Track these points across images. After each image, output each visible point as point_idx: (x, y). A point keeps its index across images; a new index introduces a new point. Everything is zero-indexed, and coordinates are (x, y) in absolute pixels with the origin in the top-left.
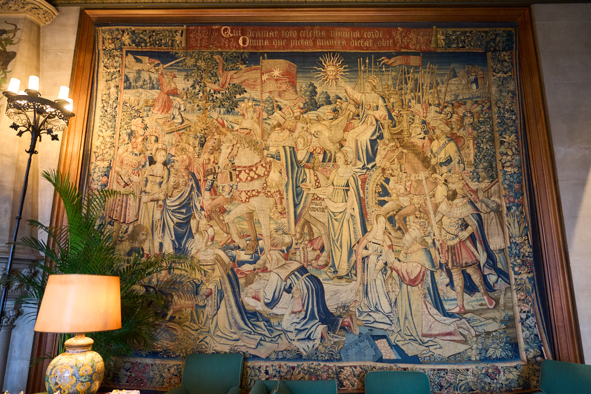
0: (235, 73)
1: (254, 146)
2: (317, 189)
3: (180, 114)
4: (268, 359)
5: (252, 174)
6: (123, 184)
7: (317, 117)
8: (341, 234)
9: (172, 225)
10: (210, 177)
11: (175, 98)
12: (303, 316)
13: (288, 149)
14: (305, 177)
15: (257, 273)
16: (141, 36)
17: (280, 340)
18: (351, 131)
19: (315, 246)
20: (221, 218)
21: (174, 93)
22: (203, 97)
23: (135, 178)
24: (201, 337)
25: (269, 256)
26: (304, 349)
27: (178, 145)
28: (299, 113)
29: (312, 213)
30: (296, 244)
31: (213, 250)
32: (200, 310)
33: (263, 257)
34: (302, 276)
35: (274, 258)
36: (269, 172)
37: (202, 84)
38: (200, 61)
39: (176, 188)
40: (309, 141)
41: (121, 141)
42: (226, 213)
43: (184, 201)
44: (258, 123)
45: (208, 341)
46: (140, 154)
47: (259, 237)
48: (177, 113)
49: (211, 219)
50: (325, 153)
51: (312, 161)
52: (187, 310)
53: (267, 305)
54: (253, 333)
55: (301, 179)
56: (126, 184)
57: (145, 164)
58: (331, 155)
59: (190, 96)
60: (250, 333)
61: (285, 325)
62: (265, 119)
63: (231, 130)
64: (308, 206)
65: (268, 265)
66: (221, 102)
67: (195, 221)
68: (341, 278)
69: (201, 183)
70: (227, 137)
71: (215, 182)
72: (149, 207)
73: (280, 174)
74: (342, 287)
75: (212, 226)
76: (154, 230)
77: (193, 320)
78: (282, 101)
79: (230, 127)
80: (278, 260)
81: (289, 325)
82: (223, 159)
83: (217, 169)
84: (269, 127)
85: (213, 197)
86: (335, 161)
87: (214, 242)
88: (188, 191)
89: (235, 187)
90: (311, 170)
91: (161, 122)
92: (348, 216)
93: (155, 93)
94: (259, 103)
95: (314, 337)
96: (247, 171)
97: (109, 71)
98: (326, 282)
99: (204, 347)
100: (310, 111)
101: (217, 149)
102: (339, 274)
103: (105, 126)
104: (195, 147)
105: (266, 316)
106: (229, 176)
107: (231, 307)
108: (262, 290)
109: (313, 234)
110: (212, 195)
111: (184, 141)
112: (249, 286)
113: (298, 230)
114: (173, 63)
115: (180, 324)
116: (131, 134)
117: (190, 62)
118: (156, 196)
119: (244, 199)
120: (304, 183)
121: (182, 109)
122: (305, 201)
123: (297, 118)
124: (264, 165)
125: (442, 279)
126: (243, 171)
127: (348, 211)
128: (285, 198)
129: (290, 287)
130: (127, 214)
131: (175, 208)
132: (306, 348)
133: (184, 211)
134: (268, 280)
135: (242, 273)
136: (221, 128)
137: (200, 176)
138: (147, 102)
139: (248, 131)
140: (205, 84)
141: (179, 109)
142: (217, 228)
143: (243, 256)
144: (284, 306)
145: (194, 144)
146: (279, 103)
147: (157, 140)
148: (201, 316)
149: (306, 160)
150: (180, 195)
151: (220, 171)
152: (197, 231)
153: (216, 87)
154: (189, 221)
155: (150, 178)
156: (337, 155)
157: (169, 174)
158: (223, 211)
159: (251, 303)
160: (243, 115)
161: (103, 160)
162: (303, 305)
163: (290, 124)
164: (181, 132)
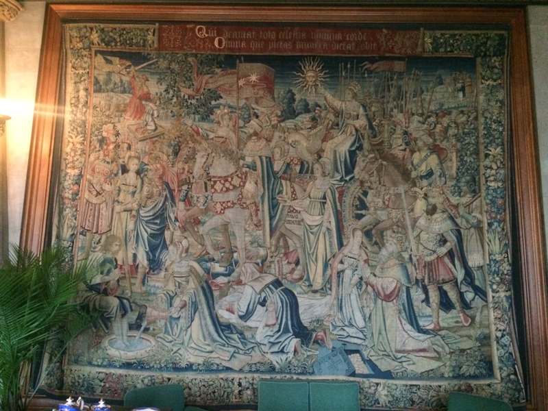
0: (211, 78)
1: (229, 155)
2: (293, 202)
3: (153, 120)
4: (241, 371)
5: (227, 185)
6: (95, 193)
7: (295, 126)
8: (316, 248)
9: (145, 236)
10: (185, 187)
11: (147, 103)
12: (277, 329)
13: (264, 159)
14: (281, 189)
15: (231, 286)
16: (111, 34)
17: (253, 352)
18: (330, 142)
19: (291, 260)
20: (196, 229)
21: (147, 97)
22: (177, 103)
23: (107, 187)
24: (175, 349)
25: (243, 269)
26: (277, 362)
27: (151, 154)
28: (276, 122)
29: (288, 226)
30: (272, 257)
31: (187, 262)
32: (174, 322)
33: (237, 270)
34: (276, 289)
35: (249, 270)
36: (245, 183)
37: (176, 89)
38: (173, 64)
39: (150, 198)
40: (286, 151)
41: (92, 147)
42: (201, 225)
43: (158, 212)
44: (234, 132)
45: (181, 353)
46: (112, 162)
47: (234, 249)
48: (150, 120)
49: (185, 230)
50: (302, 164)
51: (289, 172)
52: (162, 321)
53: (241, 317)
54: (227, 345)
55: (277, 191)
56: (98, 194)
57: (118, 173)
58: (309, 166)
59: (164, 102)
60: (224, 346)
61: (259, 337)
62: (242, 128)
63: (206, 138)
64: (284, 219)
65: (242, 278)
66: (196, 108)
67: (169, 232)
68: (315, 292)
69: (175, 193)
70: (202, 145)
71: (190, 193)
72: (122, 217)
73: (255, 185)
74: (317, 301)
75: (186, 238)
76: (128, 240)
77: (166, 332)
78: (259, 108)
79: (205, 135)
80: (253, 273)
81: (263, 338)
82: (197, 169)
83: (191, 179)
84: (245, 136)
85: (188, 208)
86: (312, 172)
87: (189, 254)
88: (162, 201)
89: (209, 198)
90: (288, 182)
91: (133, 128)
92: (324, 229)
93: (127, 97)
94: (234, 111)
95: (288, 350)
96: (222, 182)
97: (77, 72)
98: (301, 296)
99: (178, 359)
100: (288, 119)
101: (191, 158)
102: (314, 288)
103: (75, 132)
104: (169, 156)
105: (240, 328)
106: (204, 186)
107: (205, 319)
108: (236, 303)
109: (289, 247)
110: (186, 206)
111: (158, 150)
112: (224, 299)
113: (274, 242)
114: (145, 64)
115: (154, 336)
116: (102, 141)
117: (163, 64)
118: (129, 206)
119: (219, 210)
120: (280, 195)
121: (156, 115)
122: (281, 213)
123: (274, 127)
124: (240, 175)
125: (417, 295)
126: (218, 182)
127: (324, 224)
128: (261, 210)
129: (265, 300)
130: (100, 224)
131: (149, 218)
132: (280, 362)
133: (158, 221)
134: (242, 293)
135: (217, 285)
136: (196, 137)
137: (174, 186)
138: (118, 106)
139: (223, 140)
140: (178, 88)
141: (153, 115)
142: (191, 239)
143: (218, 268)
144: (258, 319)
145: (167, 152)
146: (256, 111)
147: (129, 148)
148: (175, 328)
149: (283, 170)
150: (153, 205)
151: (194, 181)
152: (172, 242)
153: (190, 92)
154: (164, 231)
155: (123, 188)
156: (314, 166)
157: (143, 183)
158: (198, 222)
159: (224, 315)
160: (219, 123)
161: (74, 168)
162: (277, 318)
163: (266, 133)
164: (154, 139)
